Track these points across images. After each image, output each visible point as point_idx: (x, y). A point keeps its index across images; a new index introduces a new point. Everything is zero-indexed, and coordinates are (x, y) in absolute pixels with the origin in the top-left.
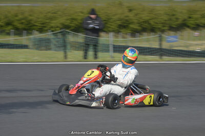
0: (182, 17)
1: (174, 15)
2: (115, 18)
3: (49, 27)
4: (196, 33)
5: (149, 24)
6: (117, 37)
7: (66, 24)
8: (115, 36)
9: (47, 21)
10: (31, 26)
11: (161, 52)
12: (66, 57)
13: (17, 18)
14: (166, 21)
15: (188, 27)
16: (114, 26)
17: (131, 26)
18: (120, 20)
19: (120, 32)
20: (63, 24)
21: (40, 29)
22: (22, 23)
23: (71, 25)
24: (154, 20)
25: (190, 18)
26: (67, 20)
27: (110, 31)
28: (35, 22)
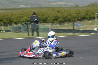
0: (83, 14)
1: (79, 13)
2: (51, 16)
3: (20, 21)
4: (90, 22)
5: (68, 18)
6: (53, 25)
7: (28, 20)
8: (52, 24)
9: (19, 18)
10: (11, 21)
11: (74, 31)
13: (5, 18)
14: (75, 16)
15: (86, 19)
16: (51, 20)
17: (59, 19)
18: (54, 17)
19: (54, 22)
20: (27, 20)
21: (16, 22)
22: (7, 20)
24: (70, 16)
25: (87, 14)
26: (28, 18)
27: (49, 22)
28: (13, 19)
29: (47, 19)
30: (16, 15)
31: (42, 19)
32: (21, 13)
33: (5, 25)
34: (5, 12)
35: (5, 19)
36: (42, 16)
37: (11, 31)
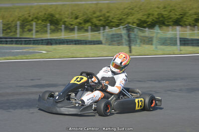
2: (191, 12)
3: (126, 22)
6: (193, 31)
7: (143, 19)
8: (191, 29)
9: (124, 17)
10: (108, 23)
13: (95, 15)
16: (190, 20)
18: (196, 14)
19: (196, 25)
20: (140, 20)
21: (117, 25)
22: (100, 20)
23: (148, 20)
26: (144, 15)
27: (187, 25)
28: (113, 19)
29: (182, 17)
30: (118, 9)
31: (171, 18)
32: (129, 6)
33: (96, 29)
34: (97, 4)
35: (96, 18)
36: (171, 13)
37: (103, 42)
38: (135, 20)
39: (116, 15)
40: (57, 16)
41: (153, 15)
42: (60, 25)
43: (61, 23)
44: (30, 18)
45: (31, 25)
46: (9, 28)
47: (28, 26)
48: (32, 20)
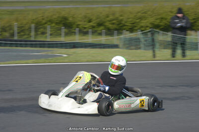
3: (139, 26)
7: (156, 23)
9: (138, 21)
10: (122, 26)
12: (154, 56)
13: (108, 19)
20: (153, 24)
21: (130, 29)
22: (113, 24)
23: (160, 24)
26: (157, 19)
28: (126, 22)
29: (195, 22)
30: (131, 13)
32: (143, 10)
35: (110, 21)
37: (121, 46)
38: (148, 24)
39: (129, 19)
40: (70, 19)
41: (166, 19)
42: (73, 29)
43: (74, 26)
44: (44, 21)
45: (45, 28)
46: (22, 31)
47: (42, 29)
48: (46, 23)
